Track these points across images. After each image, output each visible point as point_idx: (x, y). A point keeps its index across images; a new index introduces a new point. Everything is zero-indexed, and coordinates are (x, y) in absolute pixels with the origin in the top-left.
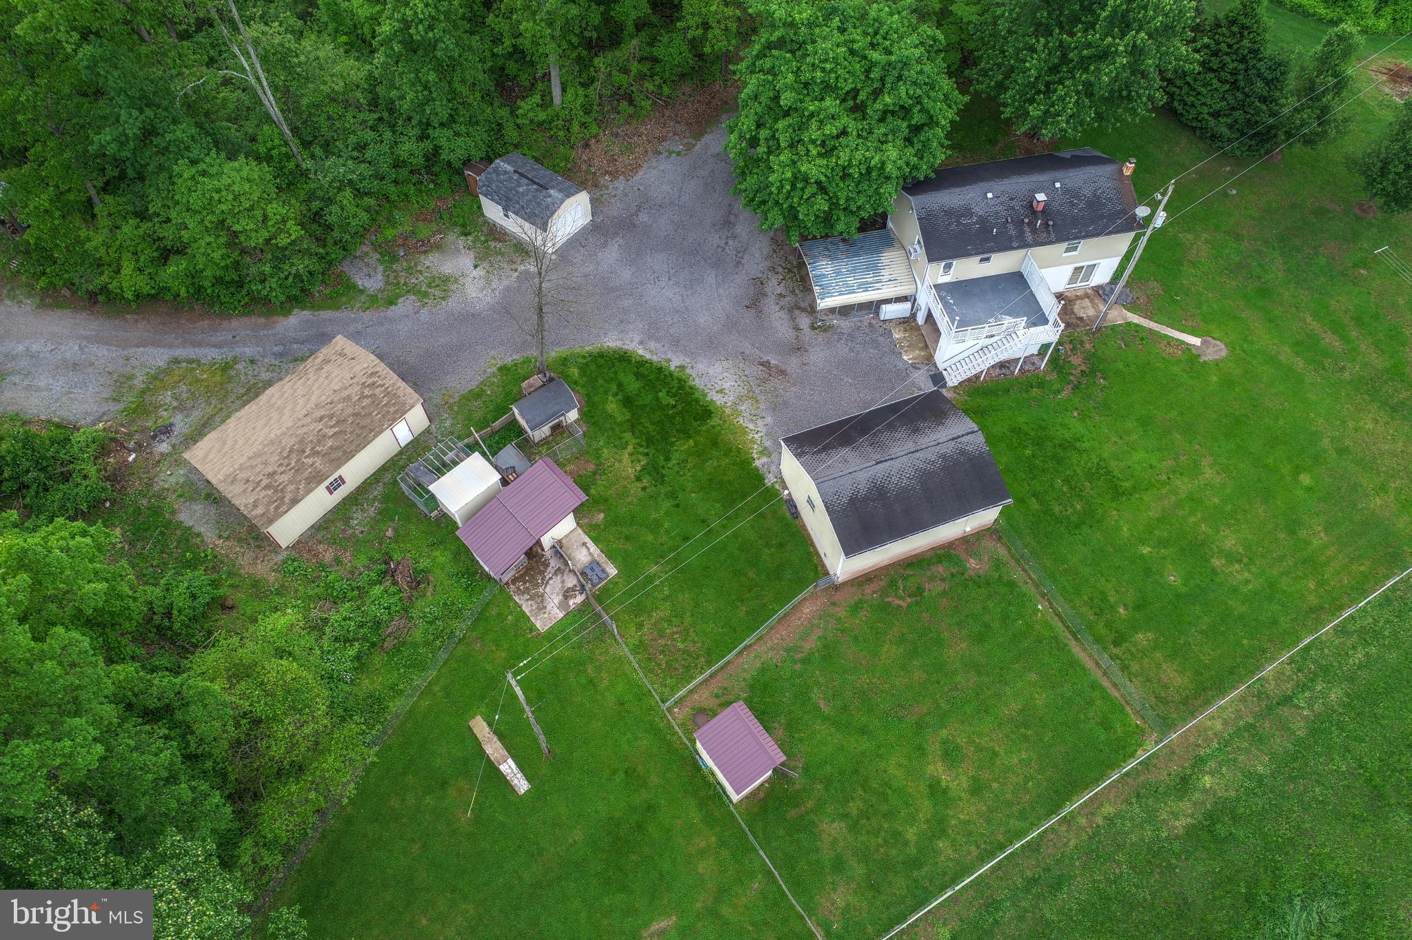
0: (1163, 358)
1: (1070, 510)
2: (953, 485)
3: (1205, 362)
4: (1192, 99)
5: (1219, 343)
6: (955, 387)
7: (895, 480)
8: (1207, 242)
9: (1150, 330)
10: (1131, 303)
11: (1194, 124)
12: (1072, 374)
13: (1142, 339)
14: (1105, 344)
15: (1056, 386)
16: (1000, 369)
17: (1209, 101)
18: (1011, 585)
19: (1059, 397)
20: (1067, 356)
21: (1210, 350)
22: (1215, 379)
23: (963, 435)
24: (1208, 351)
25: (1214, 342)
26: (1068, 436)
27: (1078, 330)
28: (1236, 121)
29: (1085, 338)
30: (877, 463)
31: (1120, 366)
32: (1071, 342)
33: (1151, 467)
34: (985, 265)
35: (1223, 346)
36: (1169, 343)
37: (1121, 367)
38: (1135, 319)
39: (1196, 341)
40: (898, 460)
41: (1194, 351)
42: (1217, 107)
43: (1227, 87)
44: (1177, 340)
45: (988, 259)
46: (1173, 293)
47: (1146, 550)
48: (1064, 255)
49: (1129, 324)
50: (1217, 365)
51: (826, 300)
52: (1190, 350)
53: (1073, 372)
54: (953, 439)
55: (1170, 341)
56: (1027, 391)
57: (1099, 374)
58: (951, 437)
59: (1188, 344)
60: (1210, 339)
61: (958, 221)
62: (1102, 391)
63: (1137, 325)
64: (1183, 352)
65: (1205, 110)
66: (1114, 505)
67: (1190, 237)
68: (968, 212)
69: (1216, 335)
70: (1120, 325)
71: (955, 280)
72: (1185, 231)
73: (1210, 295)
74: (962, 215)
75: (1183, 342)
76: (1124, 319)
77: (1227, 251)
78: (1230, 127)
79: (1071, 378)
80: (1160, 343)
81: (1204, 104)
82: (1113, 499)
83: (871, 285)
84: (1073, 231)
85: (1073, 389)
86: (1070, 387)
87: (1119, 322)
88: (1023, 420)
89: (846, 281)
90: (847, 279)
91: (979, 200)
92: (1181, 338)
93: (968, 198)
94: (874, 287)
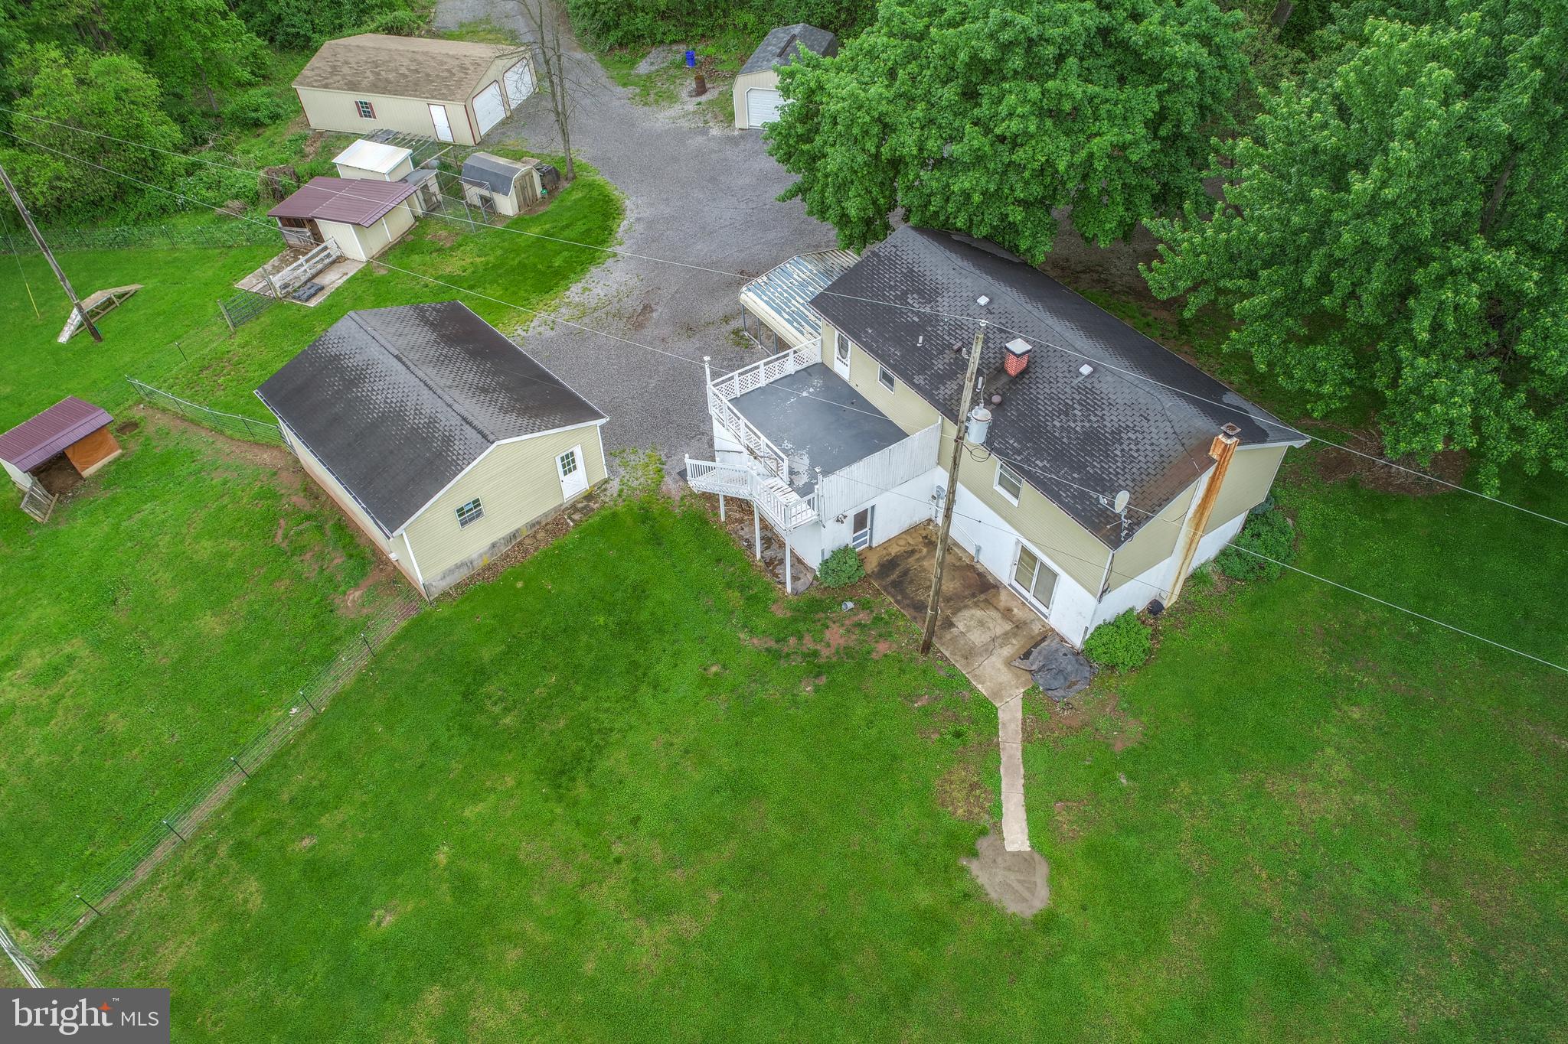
1: (497, 709)
2: (391, 452)
3: (964, 869)
5: (1044, 892)
7: (377, 386)
9: (997, 747)
10: (1048, 697)
12: (800, 638)
13: (958, 735)
15: (761, 624)
18: (327, 660)
20: (839, 621)
21: (1007, 873)
23: (475, 428)
24: (1001, 870)
25: (1040, 879)
26: (661, 669)
27: (917, 625)
29: (900, 639)
30: (396, 357)
32: (877, 619)
33: (635, 821)
34: (882, 386)
35: (1039, 904)
36: (978, 785)
38: (1011, 714)
39: (1016, 835)
40: (410, 376)
41: (986, 843)
44: (997, 802)
45: (890, 381)
46: (1128, 768)
47: (442, 857)
49: (984, 704)
50: (970, 897)
51: (751, 295)
52: (985, 834)
53: (807, 639)
54: (464, 419)
55: (985, 788)
57: (822, 680)
58: (466, 414)
59: (997, 825)
60: (1042, 871)
61: (905, 293)
64: (967, 818)
66: (528, 777)
68: (929, 294)
70: (974, 691)
71: (854, 386)
73: (1183, 849)
74: (921, 293)
75: (994, 814)
76: (997, 692)
79: (792, 639)
80: (969, 770)
82: (539, 773)
83: (803, 323)
84: (1011, 442)
85: (768, 650)
86: (773, 645)
87: (979, 687)
88: (667, 597)
89: (794, 298)
90: (798, 298)
91: (965, 295)
92: (1007, 809)
93: (958, 281)
94: (802, 326)
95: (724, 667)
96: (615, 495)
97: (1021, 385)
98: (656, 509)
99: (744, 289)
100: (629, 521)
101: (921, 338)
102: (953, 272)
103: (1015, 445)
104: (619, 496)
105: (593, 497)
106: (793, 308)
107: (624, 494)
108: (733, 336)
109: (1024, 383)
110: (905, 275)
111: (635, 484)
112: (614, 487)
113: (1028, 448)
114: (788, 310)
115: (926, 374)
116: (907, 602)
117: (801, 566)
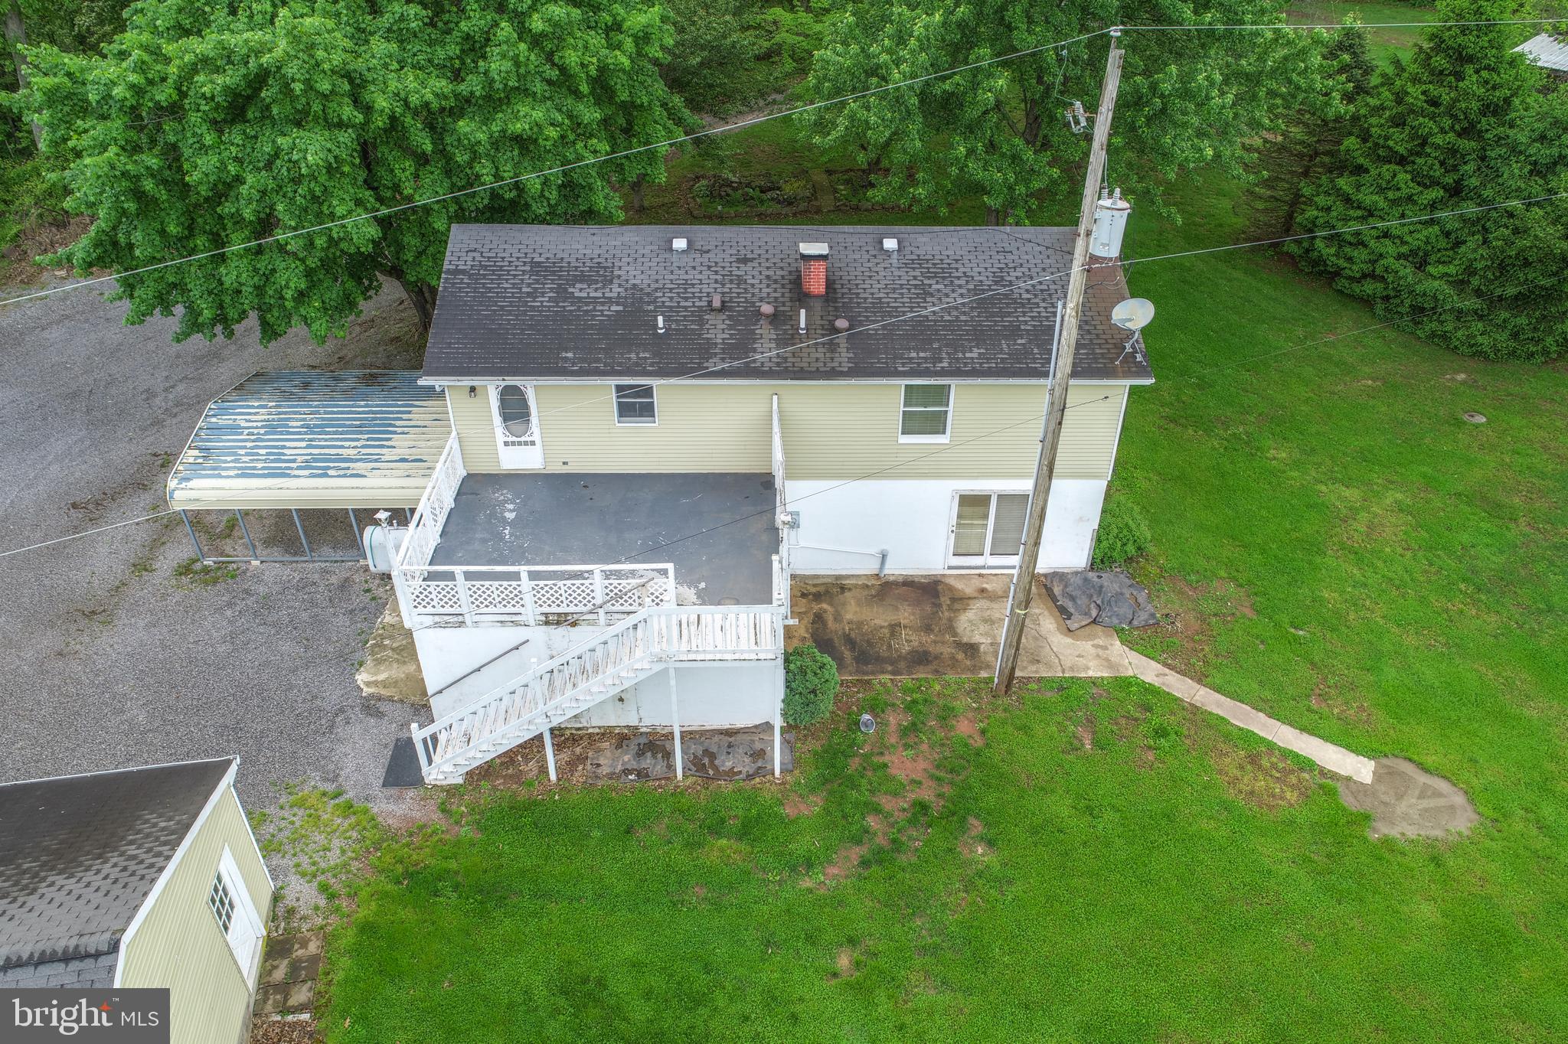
0: (1227, 807)
3: (1387, 843)
4: (1355, 226)
5: (1442, 785)
6: (451, 791)
8: (1400, 508)
9: (1195, 709)
10: (1146, 627)
11: (1369, 287)
12: (877, 810)
13: (1161, 732)
14: (1025, 729)
16: (640, 754)
17: (1393, 224)
19: (807, 883)
20: (882, 749)
21: (1410, 804)
22: (1426, 912)
24: (1402, 808)
25: (1423, 778)
27: (950, 677)
28: (1470, 271)
29: (962, 703)
31: (1060, 806)
32: (911, 706)
35: (1459, 799)
36: (1254, 759)
37: (1066, 812)
38: (1149, 671)
39: (1361, 769)
41: (1348, 801)
42: (1416, 241)
43: (1436, 193)
44: (1286, 754)
46: (1285, 619)
48: (905, 439)
49: (1124, 684)
50: (1436, 860)
51: (195, 483)
52: (1330, 793)
53: (887, 803)
55: (1257, 751)
56: (692, 845)
57: (976, 827)
59: (1323, 773)
60: (1409, 768)
61: (562, 291)
62: (969, 886)
63: (1149, 689)
64: (1304, 795)
65: (1389, 248)
67: (1353, 494)
68: (598, 275)
69: (1430, 761)
70: (1094, 682)
71: (557, 468)
72: (1335, 480)
73: (1411, 640)
74: (584, 279)
75: (1306, 764)
76: (1109, 664)
77: (1465, 538)
78: (1460, 284)
79: (871, 821)
80: (1223, 754)
81: (1386, 235)
83: (343, 465)
84: (913, 355)
85: (865, 863)
86: (856, 853)
87: (1091, 673)
88: (630, 950)
89: (284, 447)
90: (288, 444)
91: (646, 251)
92: (1301, 750)
93: (618, 243)
94: (348, 468)
95: (852, 941)
96: (322, 902)
97: (843, 298)
98: (427, 858)
99: (172, 484)
100: (407, 914)
101: (660, 319)
102: (595, 238)
103: (922, 355)
104: (332, 897)
105: (286, 941)
106: (300, 458)
107: (336, 886)
108: (185, 580)
109: (843, 294)
110: (532, 272)
111: (334, 858)
112: (303, 894)
113: (940, 349)
114: (294, 465)
115: (716, 354)
116: (902, 665)
117: (739, 737)
